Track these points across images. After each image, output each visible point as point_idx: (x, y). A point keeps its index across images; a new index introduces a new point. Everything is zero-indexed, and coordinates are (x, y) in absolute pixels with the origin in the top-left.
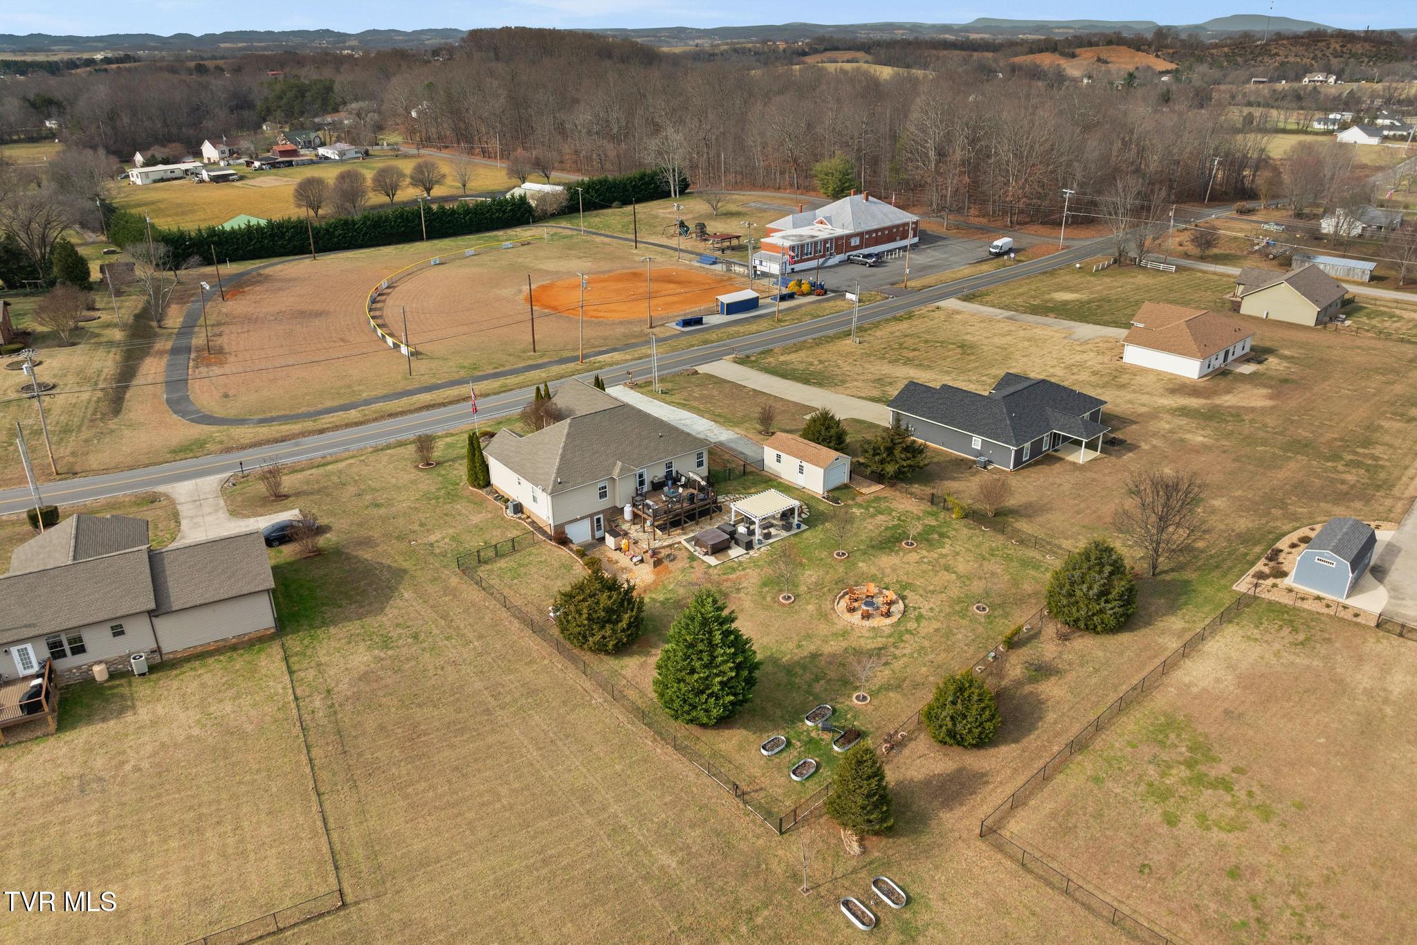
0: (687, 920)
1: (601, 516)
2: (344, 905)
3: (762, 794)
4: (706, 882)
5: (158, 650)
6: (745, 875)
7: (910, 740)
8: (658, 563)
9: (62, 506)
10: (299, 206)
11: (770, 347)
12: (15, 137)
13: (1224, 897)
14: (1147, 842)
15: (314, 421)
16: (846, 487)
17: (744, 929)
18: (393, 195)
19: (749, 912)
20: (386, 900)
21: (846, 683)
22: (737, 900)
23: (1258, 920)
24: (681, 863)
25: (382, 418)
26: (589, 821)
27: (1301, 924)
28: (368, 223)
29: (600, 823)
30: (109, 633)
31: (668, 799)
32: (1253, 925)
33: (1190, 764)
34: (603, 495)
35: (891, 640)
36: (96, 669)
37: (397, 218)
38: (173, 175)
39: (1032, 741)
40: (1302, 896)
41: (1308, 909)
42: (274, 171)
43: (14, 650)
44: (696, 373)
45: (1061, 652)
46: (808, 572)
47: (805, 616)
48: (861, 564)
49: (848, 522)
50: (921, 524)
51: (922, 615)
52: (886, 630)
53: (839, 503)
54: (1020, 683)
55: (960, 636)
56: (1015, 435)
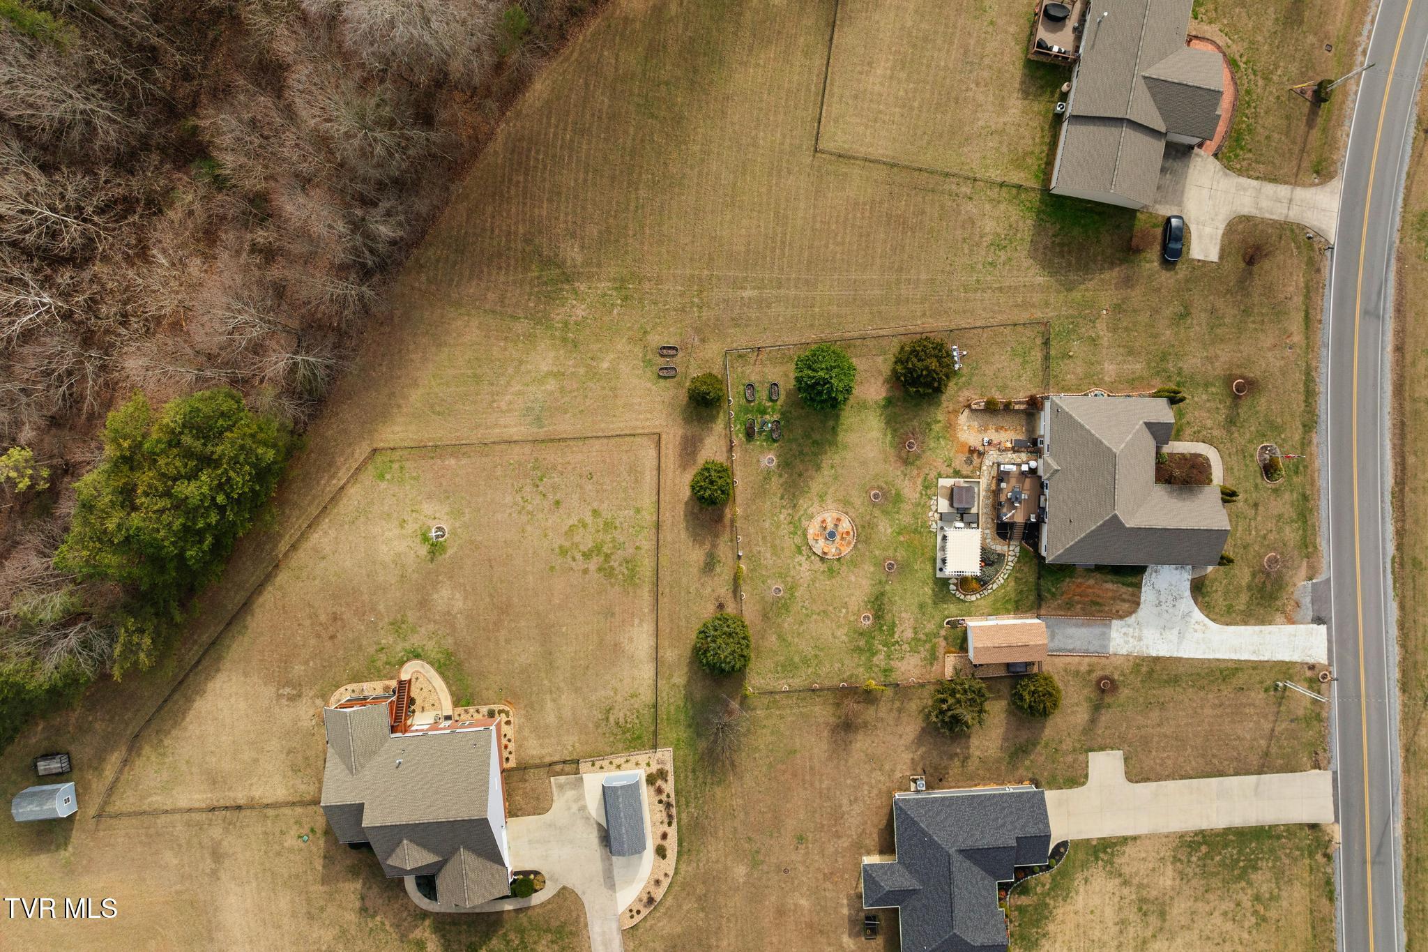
0: (714, 281)
2: (816, 150)
3: (752, 361)
4: (726, 301)
6: (718, 320)
7: (728, 458)
8: (972, 451)
13: (555, 488)
14: (598, 492)
16: (963, 650)
17: (696, 300)
19: (701, 308)
20: (808, 169)
21: (785, 465)
22: (709, 307)
23: (538, 486)
24: (742, 298)
26: (794, 276)
27: (523, 498)
29: (789, 279)
31: (781, 319)
32: (538, 482)
33: (607, 556)
35: (796, 518)
39: (680, 510)
40: (528, 513)
41: (523, 508)
44: (1316, 767)
45: (713, 591)
46: (890, 531)
47: (854, 493)
48: (872, 569)
49: (922, 606)
50: (881, 650)
51: (800, 553)
52: (804, 523)
53: (948, 623)
54: (714, 546)
55: (768, 555)
56: (906, 814)
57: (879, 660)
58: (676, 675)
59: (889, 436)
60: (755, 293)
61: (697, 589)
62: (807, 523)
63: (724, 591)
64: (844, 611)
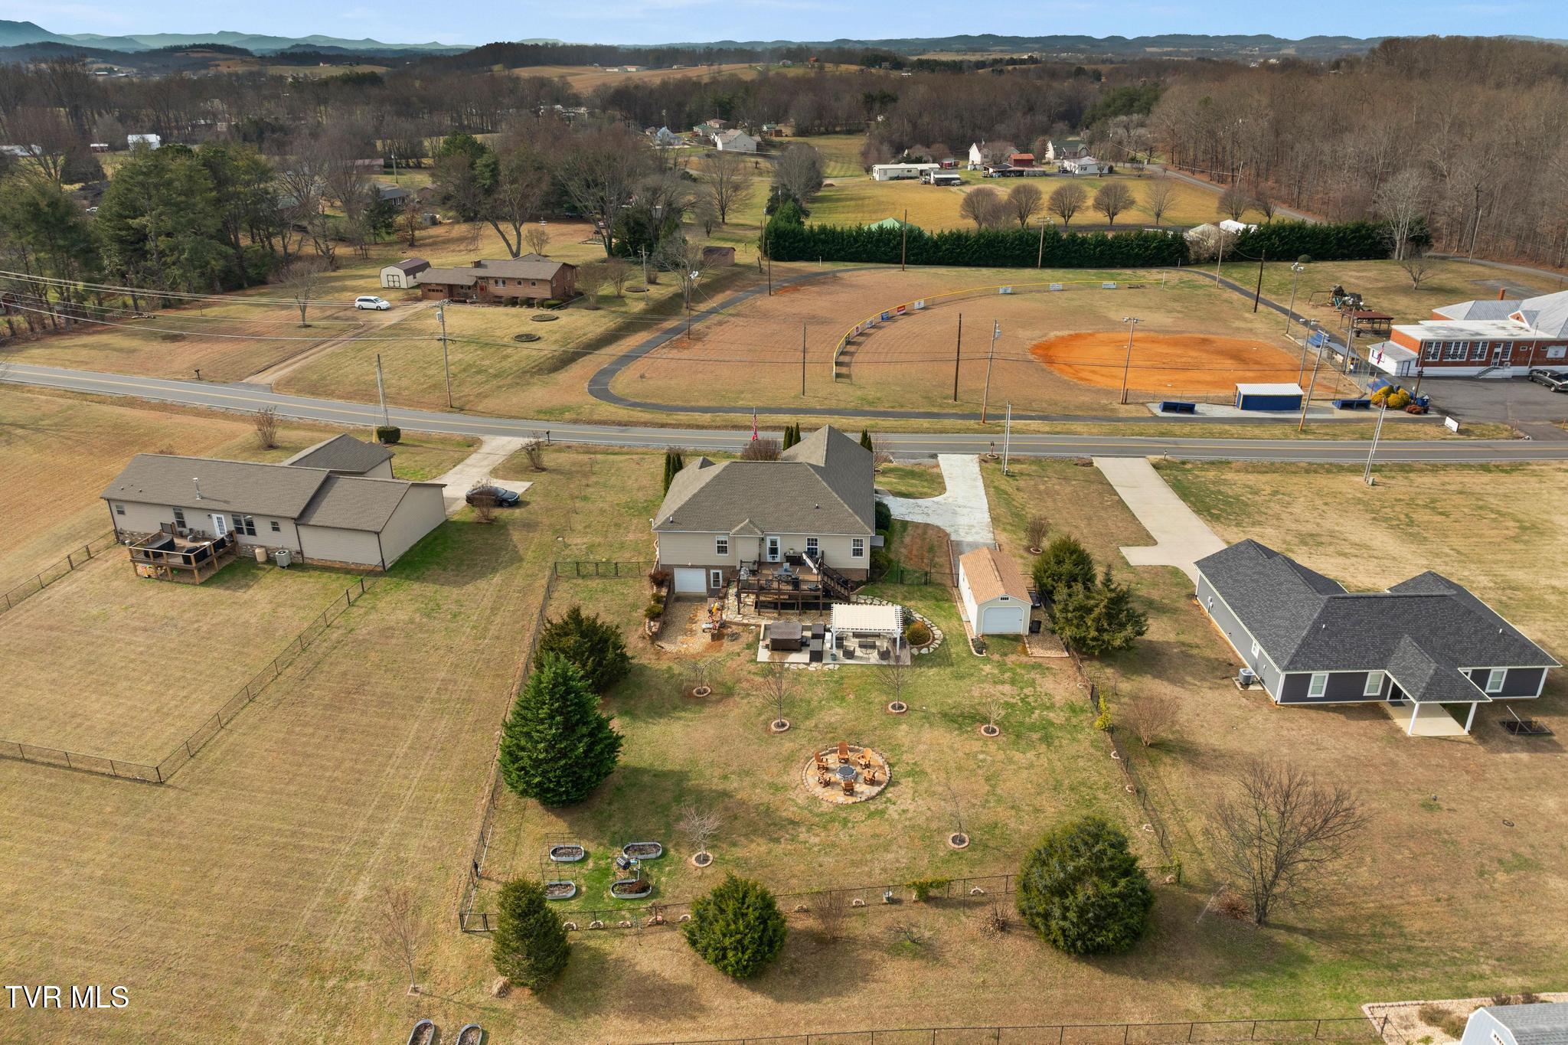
1: (720, 572)
5: (301, 553)
9: (405, 430)
10: (963, 217)
11: (1230, 458)
12: (838, 129)
15: (668, 415)
16: (1017, 638)
18: (1069, 217)
19: (353, 973)
24: (366, 899)
25: (726, 427)
28: (982, 241)
30: (270, 526)
34: (722, 549)
35: (817, 819)
36: (257, 551)
37: (1015, 239)
38: (909, 174)
39: (793, 1009)
42: (1002, 179)
43: (215, 516)
44: (1091, 464)
45: (974, 941)
46: (838, 710)
47: (772, 750)
48: (904, 727)
49: (960, 677)
50: (1040, 715)
51: (883, 812)
52: (825, 807)
53: (981, 653)
54: (875, 944)
55: (890, 856)
56: (1297, 654)
57: (1057, 717)
58: (1183, 1004)
59: (683, 714)
60: (366, 879)
61: (975, 970)
62: (825, 804)
63: (972, 922)
64: (981, 757)
